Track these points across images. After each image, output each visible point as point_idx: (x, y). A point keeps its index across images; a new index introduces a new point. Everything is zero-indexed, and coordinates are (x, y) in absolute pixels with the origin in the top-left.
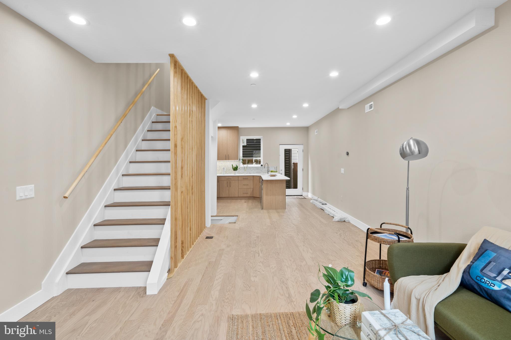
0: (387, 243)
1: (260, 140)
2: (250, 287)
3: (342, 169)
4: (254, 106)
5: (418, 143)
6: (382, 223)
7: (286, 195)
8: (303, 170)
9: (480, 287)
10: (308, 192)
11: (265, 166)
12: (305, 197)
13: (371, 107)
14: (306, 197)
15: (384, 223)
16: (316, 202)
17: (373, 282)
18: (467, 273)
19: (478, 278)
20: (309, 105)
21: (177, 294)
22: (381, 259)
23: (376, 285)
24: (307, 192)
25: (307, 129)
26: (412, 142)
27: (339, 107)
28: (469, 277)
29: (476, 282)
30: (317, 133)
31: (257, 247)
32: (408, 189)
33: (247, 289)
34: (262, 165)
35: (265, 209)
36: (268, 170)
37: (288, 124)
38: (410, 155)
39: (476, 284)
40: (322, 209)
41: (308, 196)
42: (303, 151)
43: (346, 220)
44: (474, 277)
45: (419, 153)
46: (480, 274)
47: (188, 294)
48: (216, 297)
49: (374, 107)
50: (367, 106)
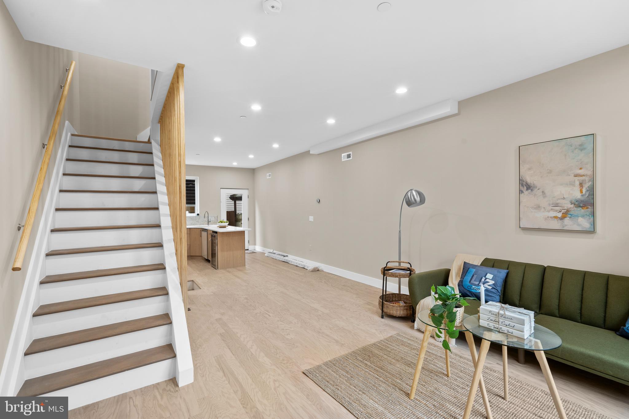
0: (402, 277)
1: (194, 181)
2: (294, 345)
3: (310, 217)
4: (217, 139)
5: (420, 194)
6: (387, 262)
7: (246, 249)
8: (248, 219)
9: (471, 293)
10: (255, 244)
11: (205, 215)
12: (252, 251)
13: (349, 156)
14: (254, 251)
15: (389, 262)
16: (273, 255)
17: (392, 312)
18: (461, 286)
19: (469, 287)
20: (279, 145)
21: (221, 374)
22: (387, 293)
23: (395, 314)
24: (253, 245)
25: (253, 171)
26: (414, 193)
27: (309, 151)
28: (463, 288)
29: (468, 290)
30: (270, 177)
31: (257, 308)
32: (400, 231)
33: (293, 347)
34: (198, 214)
35: (220, 269)
36: (208, 220)
37: (235, 164)
38: (414, 204)
39: (468, 292)
40: (284, 262)
41: (255, 250)
42: (248, 197)
43: (320, 269)
44: (466, 287)
45: (421, 202)
46: (469, 284)
47: (235, 370)
48: (270, 363)
49: (352, 156)
50: (344, 155)
